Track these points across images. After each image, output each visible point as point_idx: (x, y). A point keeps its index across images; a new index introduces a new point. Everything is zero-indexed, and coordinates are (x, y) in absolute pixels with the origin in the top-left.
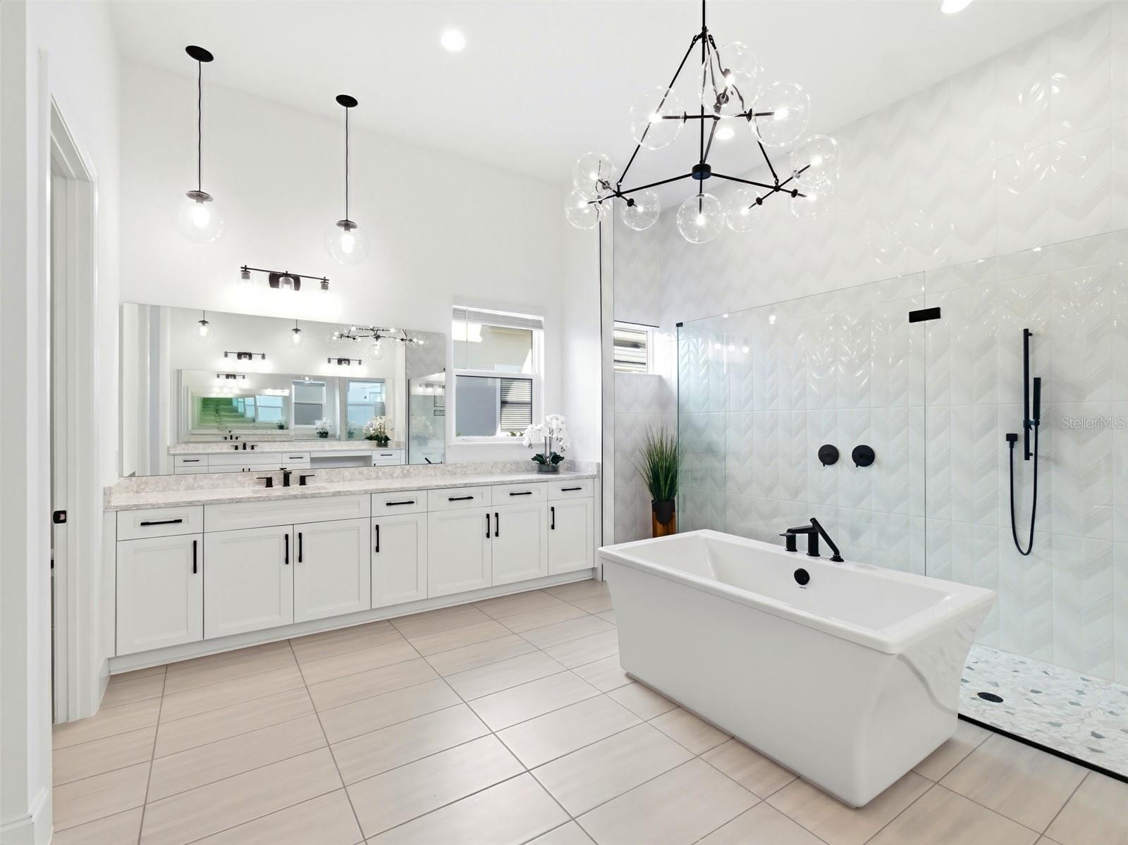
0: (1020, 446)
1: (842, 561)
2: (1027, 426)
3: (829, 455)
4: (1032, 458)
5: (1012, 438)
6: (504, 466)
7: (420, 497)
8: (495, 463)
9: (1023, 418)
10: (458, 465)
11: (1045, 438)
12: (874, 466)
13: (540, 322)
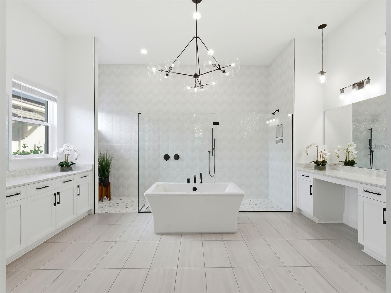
0: (211, 153)
1: (203, 183)
2: (213, 148)
3: (167, 157)
4: (214, 156)
5: (209, 152)
6: (41, 170)
7: (22, 190)
8: (37, 168)
9: (212, 147)
10: (17, 171)
11: (217, 151)
12: (179, 159)
13: (55, 98)
